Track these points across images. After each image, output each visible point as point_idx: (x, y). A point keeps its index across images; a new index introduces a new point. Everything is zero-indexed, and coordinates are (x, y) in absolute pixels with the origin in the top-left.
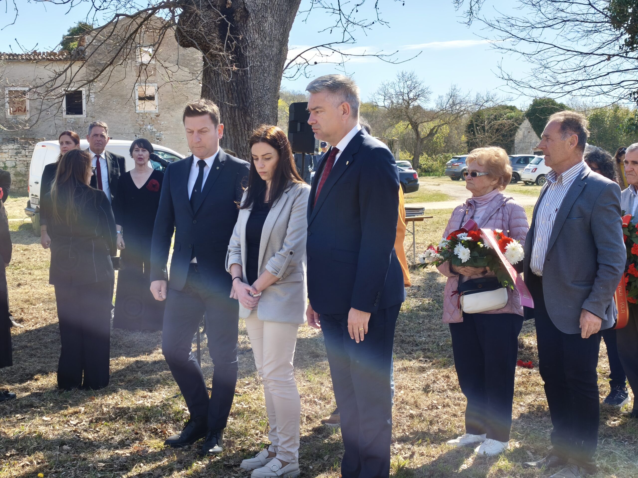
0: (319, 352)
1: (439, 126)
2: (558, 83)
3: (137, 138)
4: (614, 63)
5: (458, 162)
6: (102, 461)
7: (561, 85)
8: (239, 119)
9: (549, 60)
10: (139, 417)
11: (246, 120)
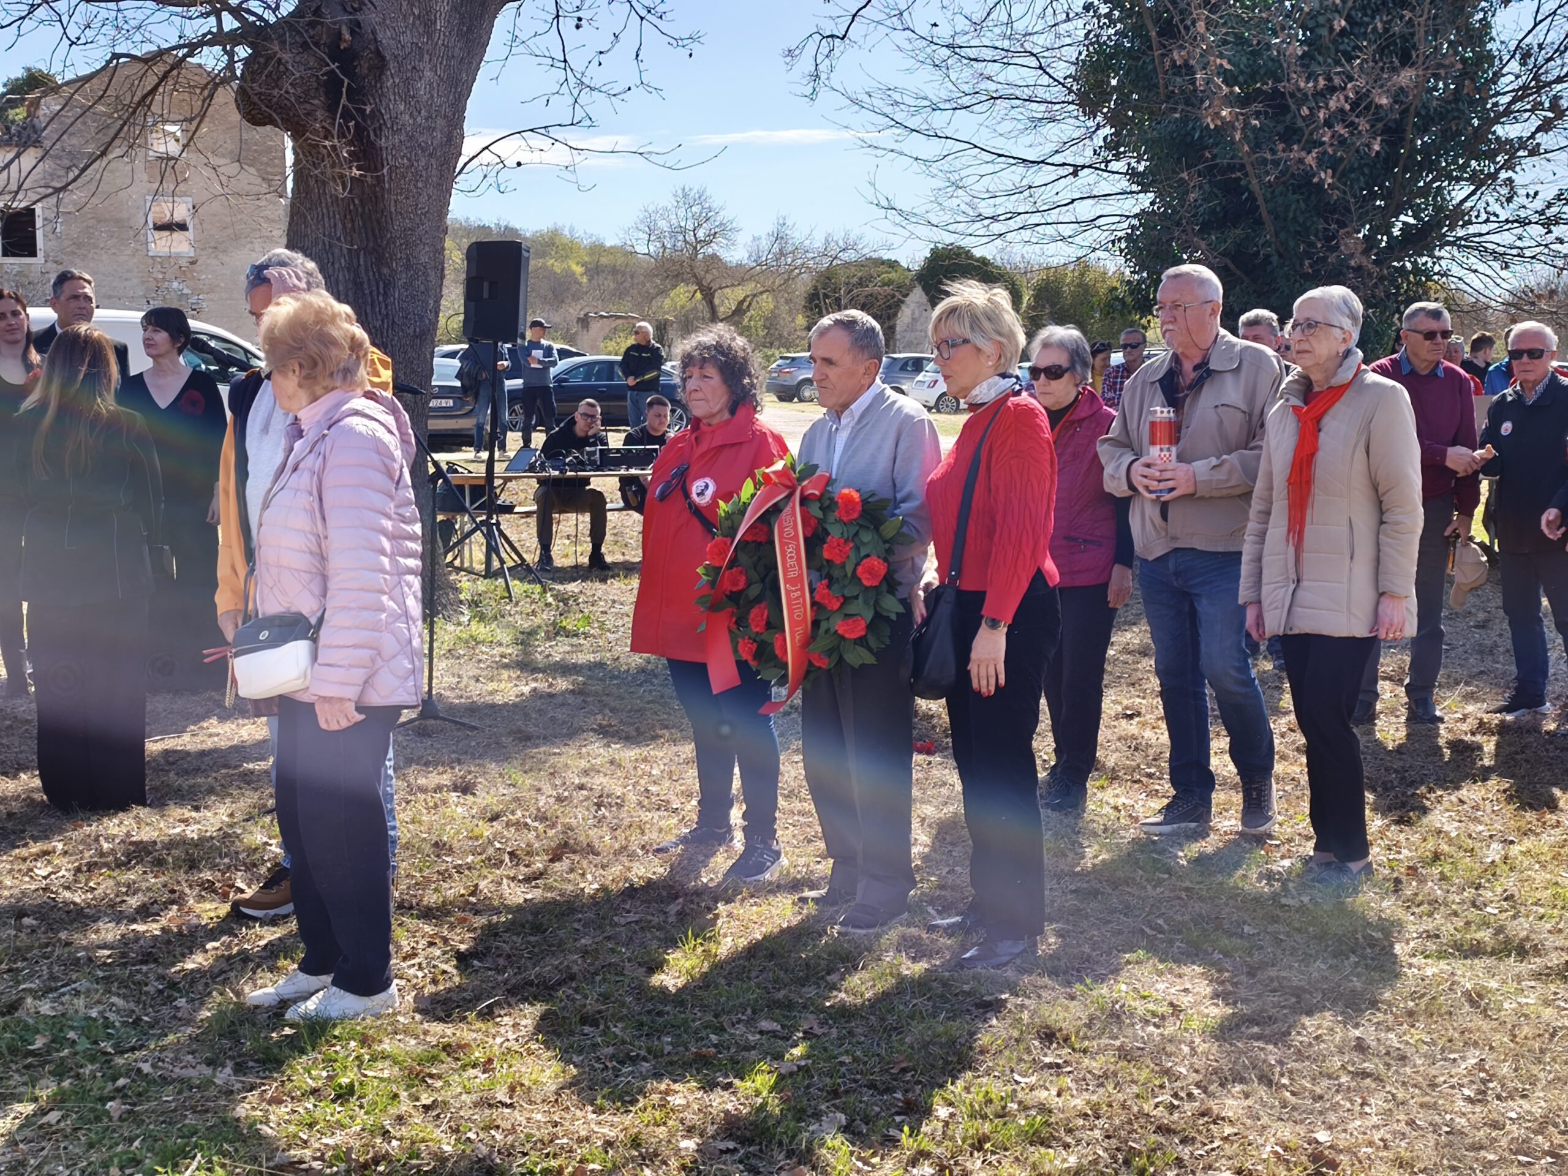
0: (531, 729)
1: (755, 296)
2: (980, 217)
3: (152, 307)
4: (1085, 181)
5: (789, 366)
6: (105, 946)
7: (986, 222)
8: (367, 271)
9: (963, 173)
10: (175, 859)
11: (380, 274)
